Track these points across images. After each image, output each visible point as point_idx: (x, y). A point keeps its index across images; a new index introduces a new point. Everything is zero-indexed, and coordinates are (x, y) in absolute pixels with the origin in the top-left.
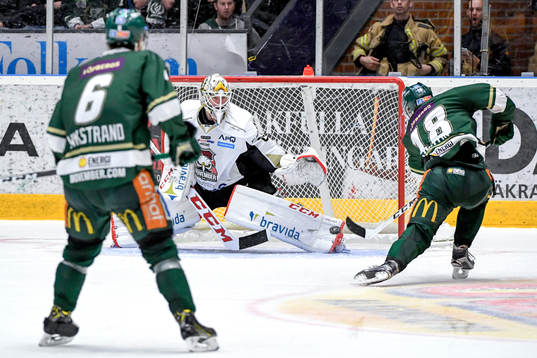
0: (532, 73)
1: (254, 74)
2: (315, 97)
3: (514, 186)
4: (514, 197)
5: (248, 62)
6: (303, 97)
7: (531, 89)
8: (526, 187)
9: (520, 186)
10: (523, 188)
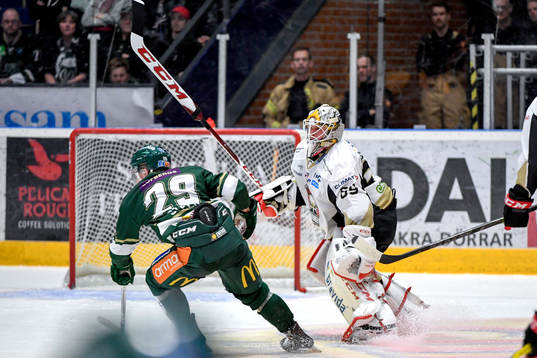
0: (424, 127)
1: (159, 127)
2: (216, 149)
3: (406, 234)
4: (406, 243)
5: (155, 115)
6: (205, 149)
7: (423, 141)
8: (418, 235)
9: (412, 234)
10: (415, 236)
